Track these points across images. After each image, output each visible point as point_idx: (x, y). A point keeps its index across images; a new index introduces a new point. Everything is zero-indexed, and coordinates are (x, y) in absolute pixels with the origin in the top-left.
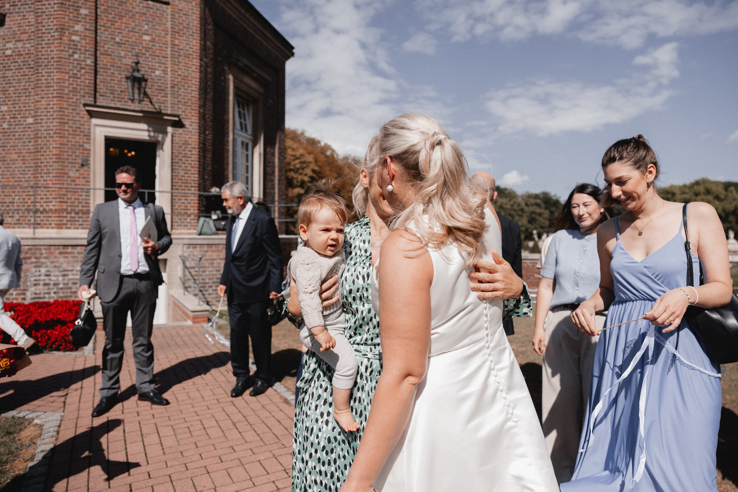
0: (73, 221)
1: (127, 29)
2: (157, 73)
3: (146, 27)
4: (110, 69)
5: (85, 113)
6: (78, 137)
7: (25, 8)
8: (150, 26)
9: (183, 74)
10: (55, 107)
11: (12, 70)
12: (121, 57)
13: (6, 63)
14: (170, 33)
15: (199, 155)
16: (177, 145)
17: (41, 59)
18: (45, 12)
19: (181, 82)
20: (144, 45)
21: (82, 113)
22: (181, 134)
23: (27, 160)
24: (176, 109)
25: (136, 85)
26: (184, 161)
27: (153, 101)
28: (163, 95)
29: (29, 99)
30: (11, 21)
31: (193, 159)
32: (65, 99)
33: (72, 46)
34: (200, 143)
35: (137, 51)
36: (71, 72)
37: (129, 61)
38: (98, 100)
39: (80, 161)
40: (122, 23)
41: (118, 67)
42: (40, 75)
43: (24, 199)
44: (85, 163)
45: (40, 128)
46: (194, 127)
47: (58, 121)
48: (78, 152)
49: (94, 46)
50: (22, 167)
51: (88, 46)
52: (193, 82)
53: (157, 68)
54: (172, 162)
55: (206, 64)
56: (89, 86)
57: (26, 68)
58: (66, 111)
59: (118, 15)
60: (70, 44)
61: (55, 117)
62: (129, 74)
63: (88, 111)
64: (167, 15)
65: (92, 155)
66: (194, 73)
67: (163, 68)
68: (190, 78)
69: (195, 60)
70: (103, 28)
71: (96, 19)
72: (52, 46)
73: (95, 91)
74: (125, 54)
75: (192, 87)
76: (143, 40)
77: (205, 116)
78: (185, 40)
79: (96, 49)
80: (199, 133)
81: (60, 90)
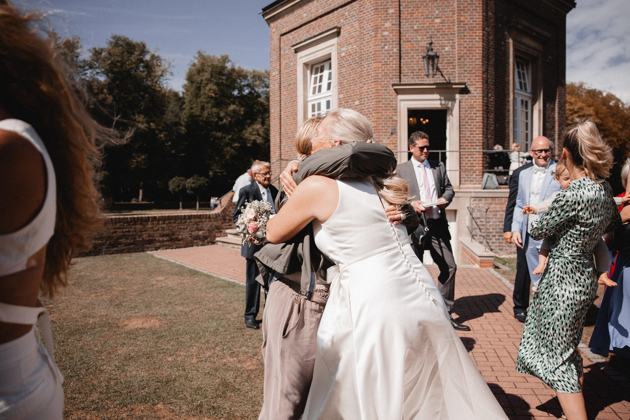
1: (422, 17)
2: (447, 49)
3: (437, 12)
4: (410, 53)
5: (394, 91)
6: (388, 111)
7: (352, 19)
8: (441, 10)
9: (468, 46)
10: (373, 90)
12: (419, 41)
14: (456, 12)
15: (483, 117)
16: (464, 110)
17: (363, 54)
18: (365, 18)
19: (466, 53)
20: (436, 28)
21: (391, 92)
22: (467, 99)
24: (462, 77)
25: (431, 63)
26: (470, 123)
27: (443, 73)
28: (451, 67)
29: (356, 87)
30: (344, 31)
31: (477, 121)
32: (379, 83)
33: (384, 40)
34: (483, 106)
35: (430, 33)
36: (383, 61)
37: (424, 44)
38: (402, 80)
39: (390, 131)
40: (418, 13)
41: (416, 50)
42: (362, 67)
44: (393, 132)
45: (363, 108)
46: (478, 92)
47: (375, 100)
48: (388, 123)
49: (398, 37)
51: (394, 37)
52: (477, 51)
53: (446, 44)
54: (460, 125)
55: (488, 32)
56: (396, 70)
57: (354, 64)
58: (380, 92)
59: (416, 7)
60: (382, 39)
61: (373, 97)
62: (425, 54)
63: (395, 90)
65: (398, 125)
66: (477, 43)
67: (451, 44)
68: (474, 49)
69: (478, 32)
70: (404, 21)
71: (400, 14)
72: (370, 43)
73: (400, 73)
74: (421, 38)
75: (475, 56)
76: (435, 23)
77: (487, 81)
78: (470, 15)
79: (400, 39)
80: (483, 96)
81: (376, 76)
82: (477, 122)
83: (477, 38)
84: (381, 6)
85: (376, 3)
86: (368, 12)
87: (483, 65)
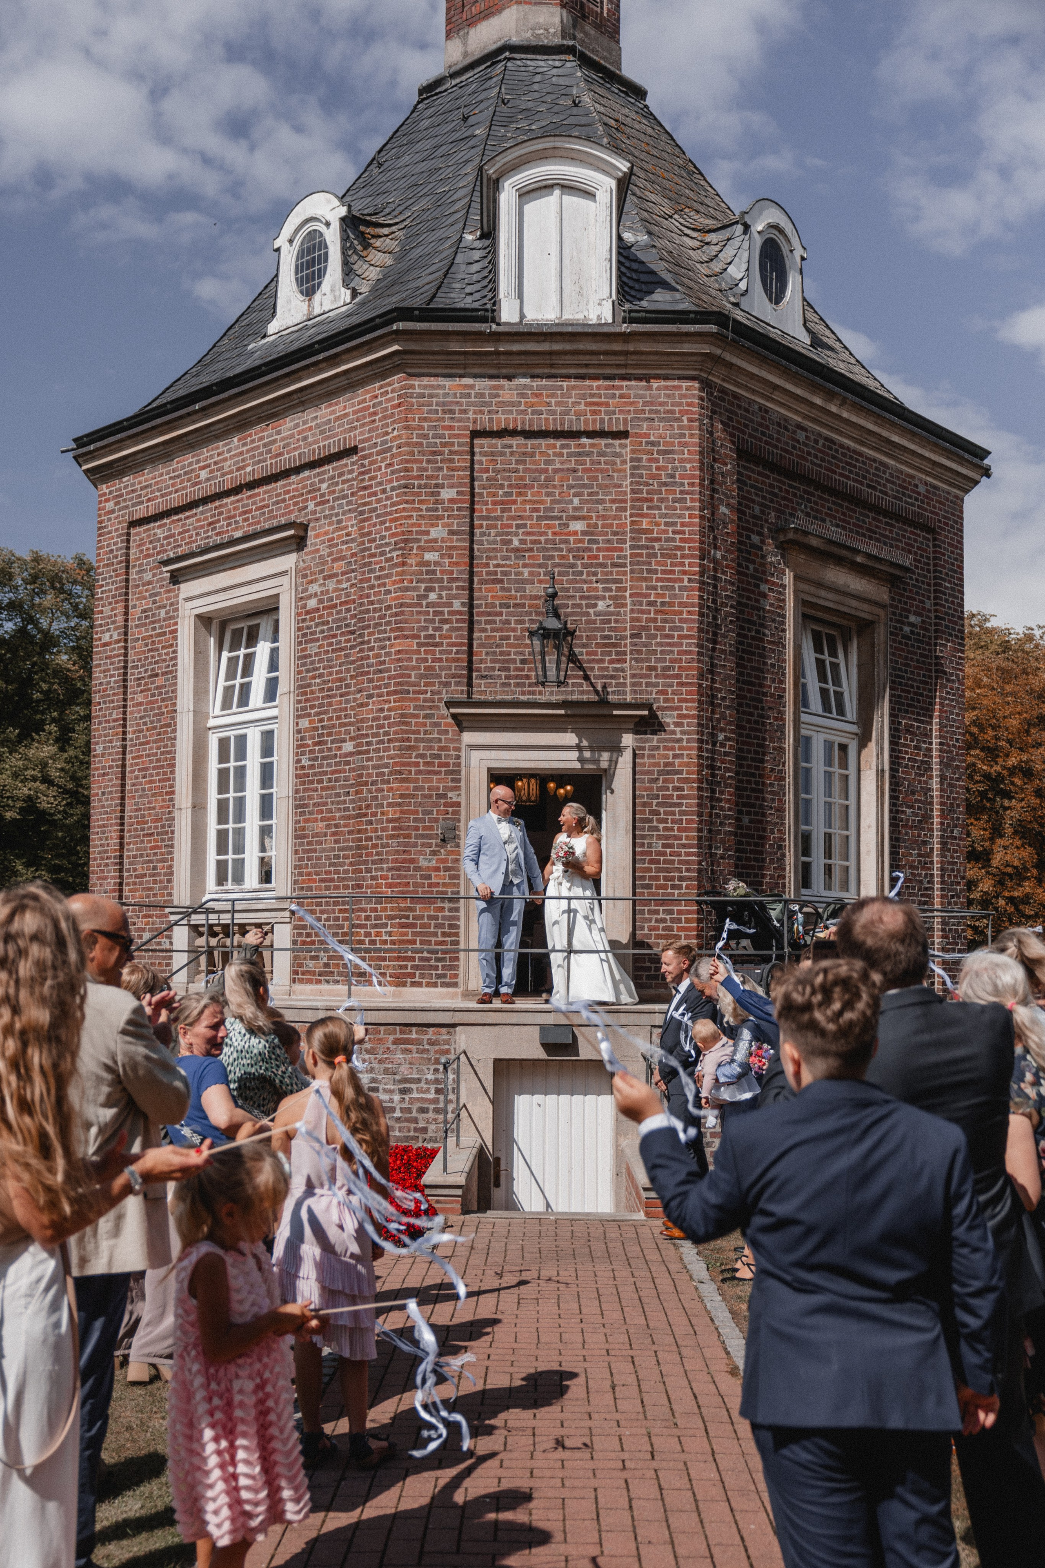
0: (425, 967)
1: (536, 515)
2: (601, 605)
3: (576, 501)
4: (501, 614)
5: (450, 720)
6: (435, 777)
7: (341, 506)
8: (586, 497)
9: (660, 601)
10: (393, 713)
11: (318, 640)
12: (523, 581)
13: (308, 628)
14: (629, 504)
15: (700, 798)
16: (646, 778)
17: (368, 611)
18: (375, 509)
19: (655, 620)
20: (572, 545)
21: (443, 722)
22: (657, 748)
23: (343, 833)
24: (644, 688)
25: (551, 648)
26: (663, 816)
27: (592, 674)
28: (614, 657)
29: (347, 702)
30: (317, 536)
31: (685, 808)
32: (411, 695)
33: (425, 576)
34: (700, 765)
36: (422, 634)
37: (538, 589)
38: (475, 690)
39: (439, 832)
40: (525, 502)
41: (516, 605)
42: (366, 647)
43: (337, 919)
44: (449, 835)
45: (365, 763)
46: (686, 728)
47: (398, 744)
48: (435, 810)
49: (467, 568)
50: (333, 849)
51: (456, 569)
52: (685, 616)
53: (601, 593)
54: (634, 821)
55: (717, 563)
56: (458, 660)
57: (342, 634)
58: (413, 721)
59: (517, 486)
60: (421, 573)
61: (392, 736)
62: (535, 626)
63: (454, 716)
64: (624, 462)
65: (463, 817)
66: (686, 594)
67: (614, 593)
68: (677, 608)
69: (687, 561)
70: (485, 523)
71: (472, 503)
72: (388, 581)
73: (470, 669)
74: (531, 574)
75: (682, 629)
76: (569, 534)
77: (714, 697)
78: (666, 516)
79: (471, 573)
80: (700, 741)
81: (402, 676)
82: (682, 813)
83: (686, 578)
84: (420, 477)
85: (406, 470)
86: (384, 491)
87: (699, 654)
